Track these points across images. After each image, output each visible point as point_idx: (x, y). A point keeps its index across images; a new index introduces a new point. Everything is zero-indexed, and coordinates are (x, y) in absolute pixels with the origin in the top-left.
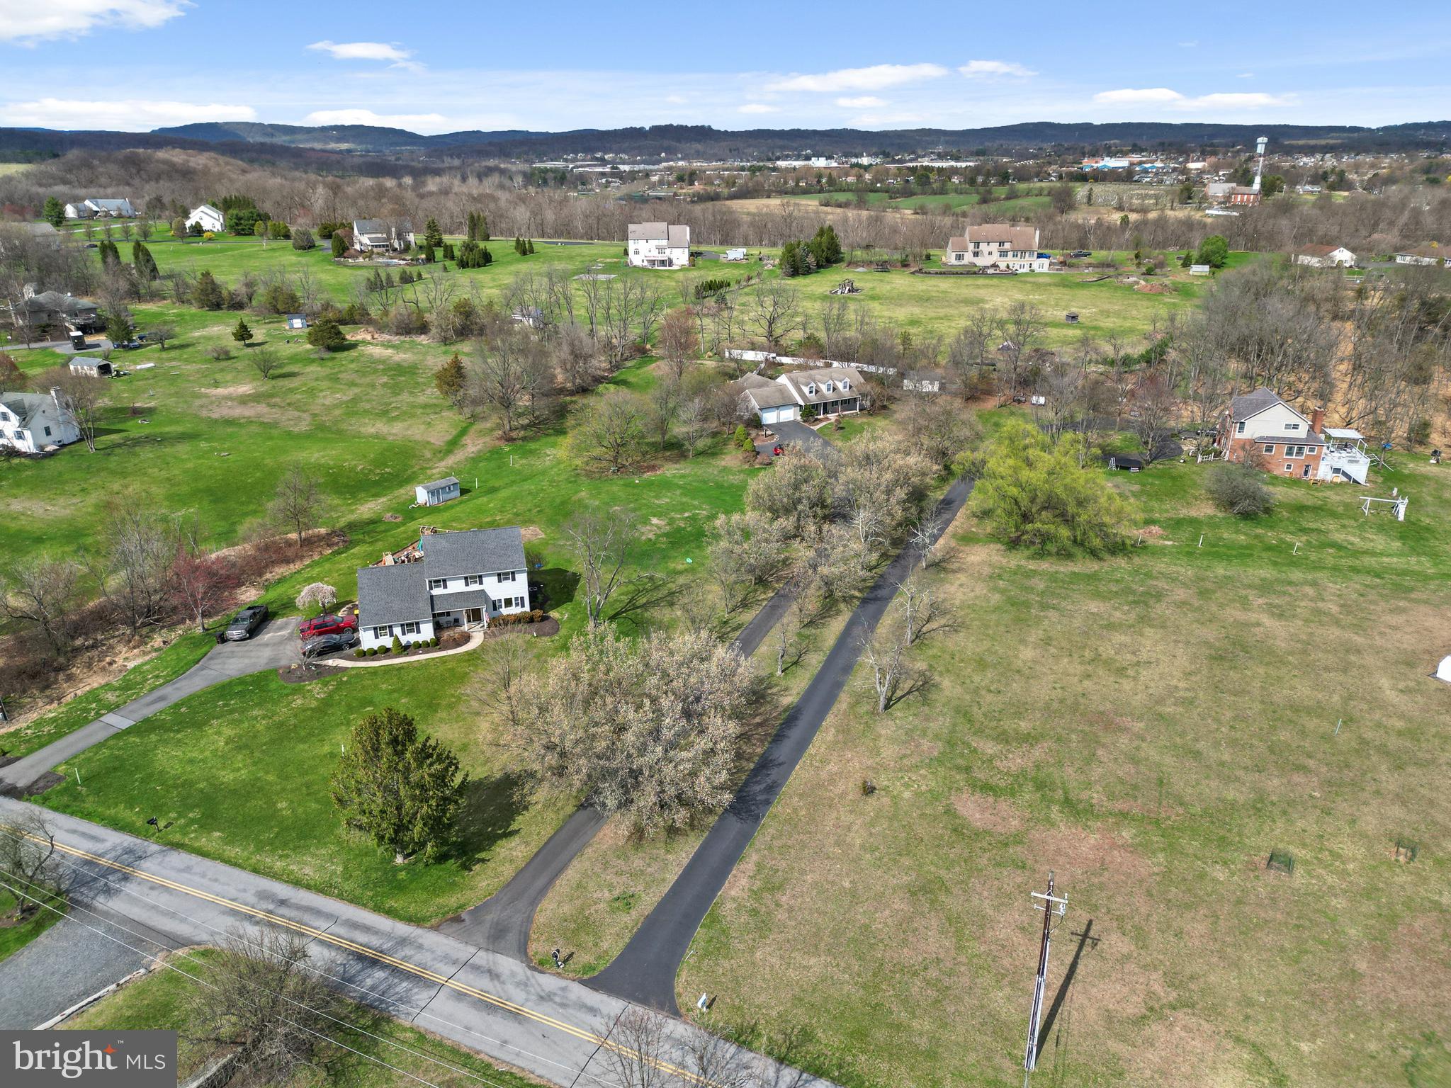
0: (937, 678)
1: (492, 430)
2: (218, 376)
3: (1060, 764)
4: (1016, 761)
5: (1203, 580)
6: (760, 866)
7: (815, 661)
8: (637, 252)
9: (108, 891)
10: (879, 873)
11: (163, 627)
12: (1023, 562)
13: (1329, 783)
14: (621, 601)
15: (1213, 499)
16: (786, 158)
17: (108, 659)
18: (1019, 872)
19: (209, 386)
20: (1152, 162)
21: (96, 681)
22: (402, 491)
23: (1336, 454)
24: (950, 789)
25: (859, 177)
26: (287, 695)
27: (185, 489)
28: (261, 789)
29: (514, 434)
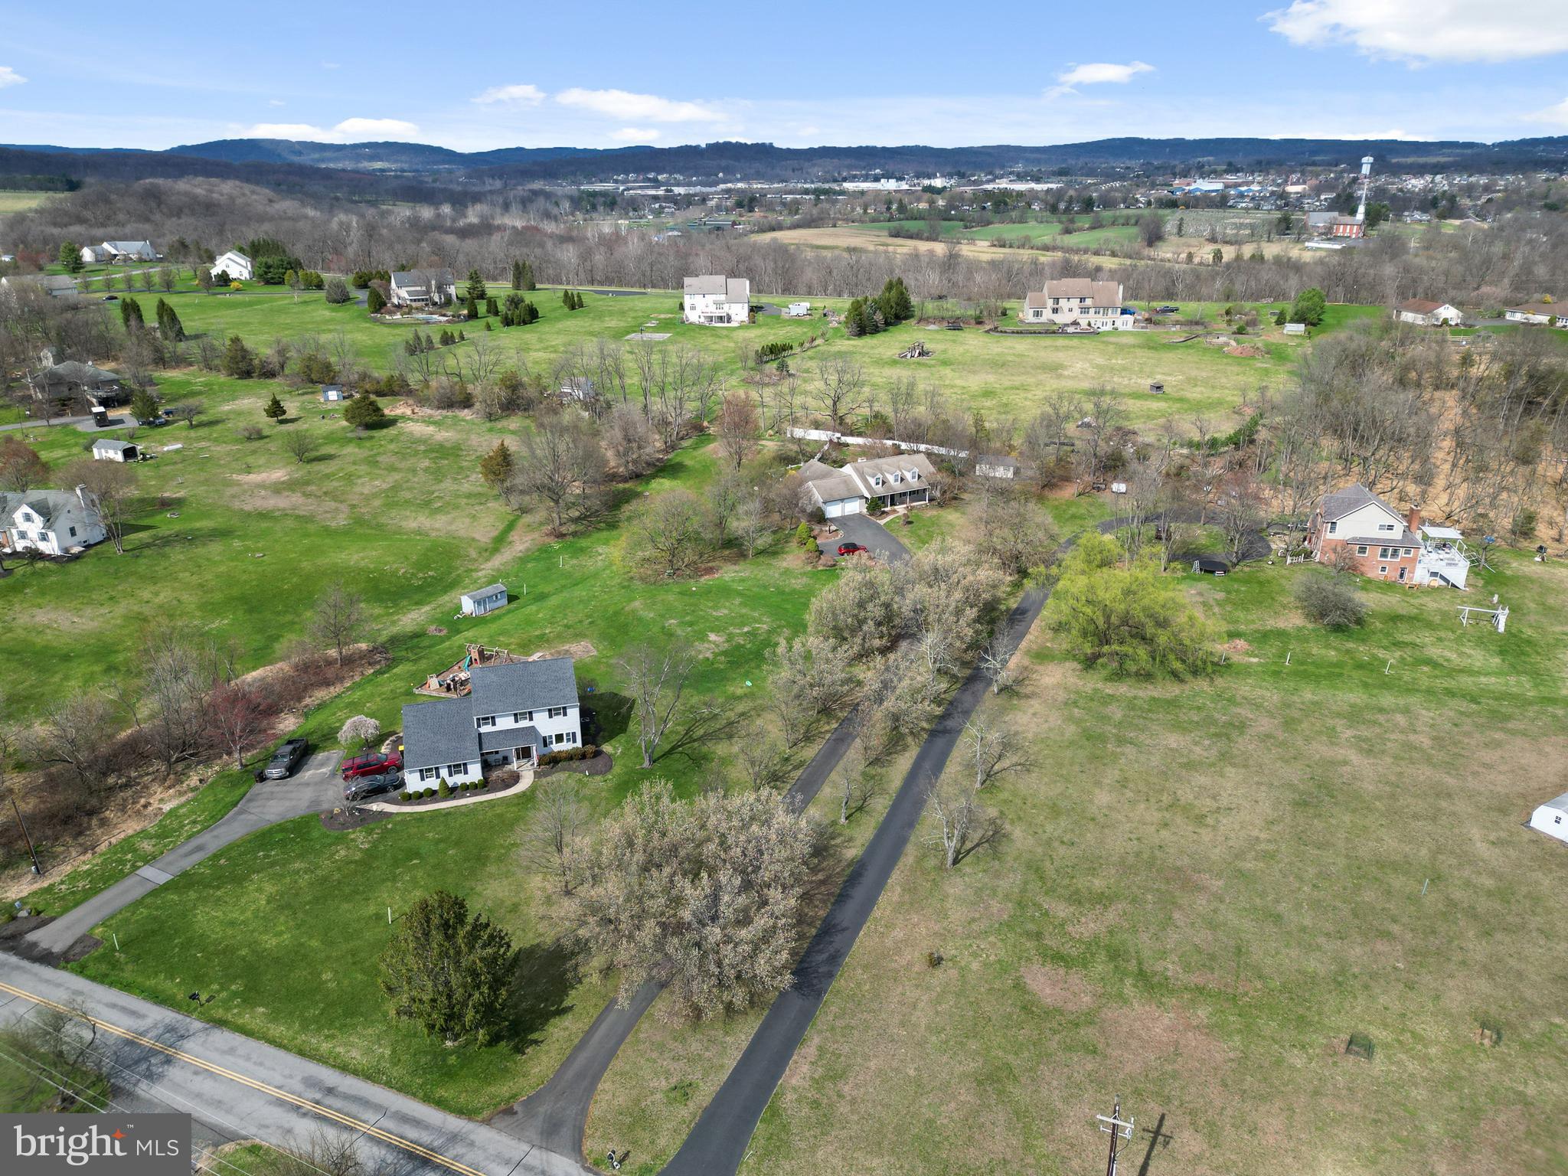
0: (1008, 827)
1: (541, 524)
2: (250, 460)
3: (1134, 929)
4: (1089, 926)
5: (1289, 706)
6: (821, 1049)
7: (880, 806)
8: (693, 308)
9: (150, 1076)
10: (945, 1059)
11: (199, 763)
12: (1099, 685)
13: (1414, 952)
14: (677, 733)
15: (1303, 608)
16: (853, 178)
17: (143, 801)
18: (1090, 1057)
19: (240, 472)
20: (1248, 184)
21: (130, 827)
22: (446, 598)
23: (1434, 556)
24: (1020, 959)
25: (932, 202)
26: (330, 845)
27: (218, 596)
28: (305, 957)
29: (564, 530)
